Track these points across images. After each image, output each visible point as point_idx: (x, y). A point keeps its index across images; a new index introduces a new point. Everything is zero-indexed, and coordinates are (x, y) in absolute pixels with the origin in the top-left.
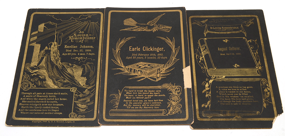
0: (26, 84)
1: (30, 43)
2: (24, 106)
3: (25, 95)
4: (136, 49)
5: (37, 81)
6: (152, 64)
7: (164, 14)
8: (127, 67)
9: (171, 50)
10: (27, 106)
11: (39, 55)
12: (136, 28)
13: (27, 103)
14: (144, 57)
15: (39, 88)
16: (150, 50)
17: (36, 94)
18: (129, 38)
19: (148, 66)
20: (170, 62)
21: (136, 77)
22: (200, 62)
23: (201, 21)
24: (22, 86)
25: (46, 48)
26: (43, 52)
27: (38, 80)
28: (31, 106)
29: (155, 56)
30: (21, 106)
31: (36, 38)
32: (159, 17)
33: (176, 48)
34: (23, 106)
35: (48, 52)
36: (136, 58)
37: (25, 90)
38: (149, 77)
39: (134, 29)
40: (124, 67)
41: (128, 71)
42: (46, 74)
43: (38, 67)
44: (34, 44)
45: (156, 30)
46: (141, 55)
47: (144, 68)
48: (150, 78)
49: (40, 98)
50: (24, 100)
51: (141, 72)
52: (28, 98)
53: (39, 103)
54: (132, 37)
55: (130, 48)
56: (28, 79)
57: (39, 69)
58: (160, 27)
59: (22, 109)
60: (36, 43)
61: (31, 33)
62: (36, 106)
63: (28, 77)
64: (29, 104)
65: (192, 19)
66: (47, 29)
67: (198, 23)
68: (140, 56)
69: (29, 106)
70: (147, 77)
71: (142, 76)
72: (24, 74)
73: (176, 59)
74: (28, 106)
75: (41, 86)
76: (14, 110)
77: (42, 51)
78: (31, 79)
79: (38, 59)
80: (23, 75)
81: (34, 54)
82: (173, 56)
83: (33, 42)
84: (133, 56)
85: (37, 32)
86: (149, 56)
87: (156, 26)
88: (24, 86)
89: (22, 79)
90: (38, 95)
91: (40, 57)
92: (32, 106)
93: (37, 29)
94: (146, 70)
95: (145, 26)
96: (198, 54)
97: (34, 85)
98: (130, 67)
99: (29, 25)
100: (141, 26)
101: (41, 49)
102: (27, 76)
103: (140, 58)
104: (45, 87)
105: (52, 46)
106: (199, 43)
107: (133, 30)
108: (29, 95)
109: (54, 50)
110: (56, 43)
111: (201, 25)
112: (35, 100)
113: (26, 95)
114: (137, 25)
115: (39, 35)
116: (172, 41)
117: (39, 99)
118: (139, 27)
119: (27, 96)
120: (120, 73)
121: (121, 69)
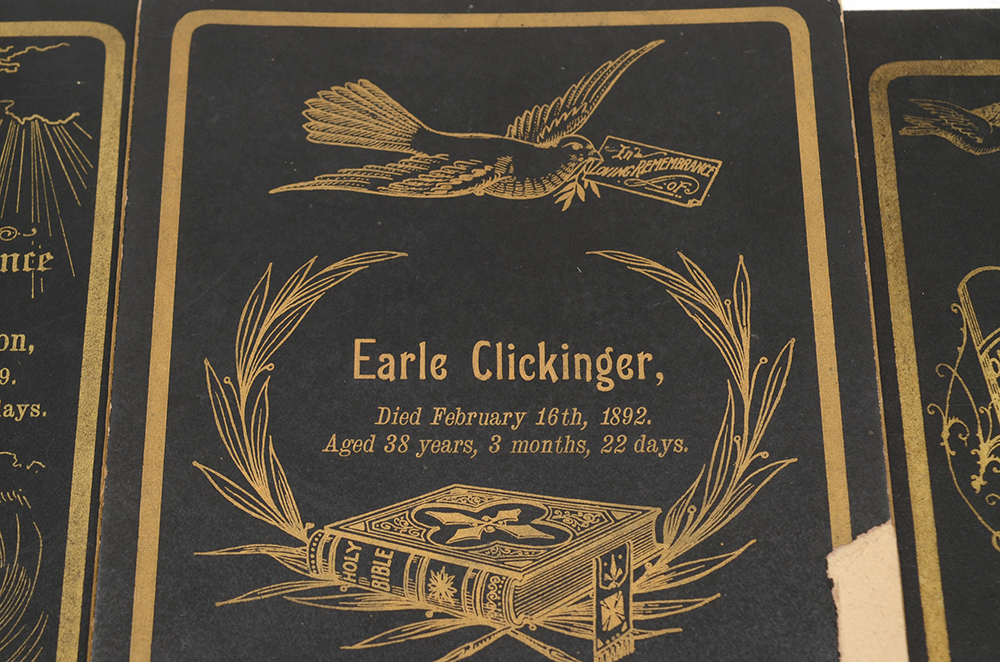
4: (413, 367)
6: (556, 502)
7: (653, 44)
8: (328, 531)
9: (720, 373)
12: (414, 174)
14: (479, 435)
16: (533, 368)
18: (351, 265)
19: (523, 520)
20: (716, 489)
21: (415, 631)
22: (978, 483)
23: (977, 112)
29: (576, 434)
32: (613, 70)
33: (764, 360)
36: (414, 446)
38: (525, 629)
39: (397, 179)
40: (301, 535)
41: (339, 568)
45: (588, 191)
46: (459, 417)
47: (487, 537)
48: (541, 634)
51: (457, 584)
54: (381, 256)
55: (358, 358)
58: (623, 164)
65: (899, 90)
67: (948, 130)
68: (445, 432)
70: (506, 625)
71: (470, 618)
73: (764, 455)
82: (739, 431)
84: (389, 429)
86: (529, 431)
87: (585, 153)
94: (499, 563)
95: (486, 154)
96: (960, 409)
98: (356, 529)
100: (457, 150)
103: (445, 447)
106: (966, 311)
107: (382, 192)
111: (972, 143)
114: (420, 141)
116: (724, 292)
118: (435, 166)
120: (266, 592)
121: (276, 552)
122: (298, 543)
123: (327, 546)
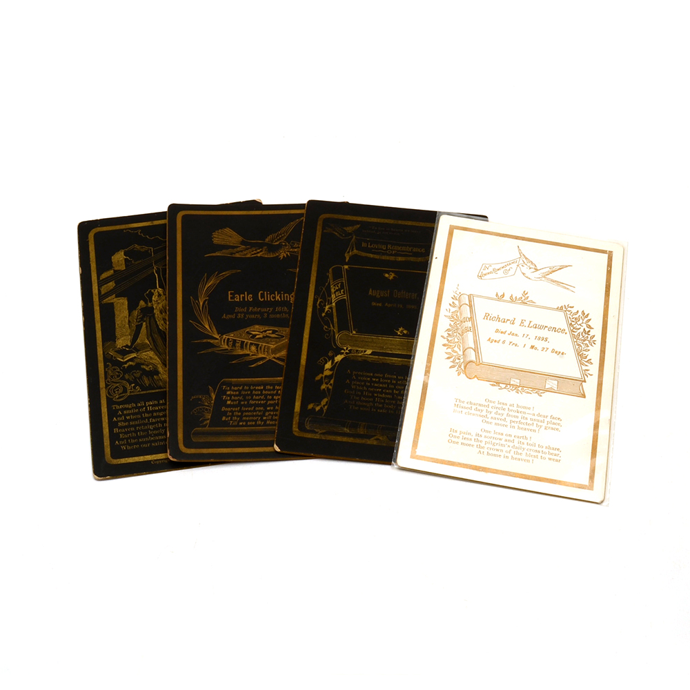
0: (117, 387)
1: (101, 297)
2: (126, 433)
3: (120, 409)
4: (244, 298)
5: (140, 378)
6: (281, 329)
7: (303, 218)
8: (224, 336)
10: (131, 432)
11: (129, 321)
12: (242, 251)
13: (129, 426)
14: (261, 313)
15: (148, 392)
16: (274, 298)
17: (145, 404)
18: (226, 274)
19: (273, 333)
21: (248, 359)
24: (109, 393)
25: (142, 303)
26: (136, 313)
27: (142, 375)
28: (139, 431)
29: (285, 313)
30: (118, 434)
31: (112, 285)
32: (293, 224)
34: (122, 433)
35: (148, 312)
36: (245, 316)
37: (117, 400)
38: (274, 358)
39: (237, 252)
40: (218, 337)
41: (227, 345)
42: (156, 360)
43: (133, 348)
44: (112, 299)
45: (287, 255)
46: (255, 309)
47: (264, 337)
48: (278, 359)
49: (156, 411)
50: (122, 421)
51: (257, 348)
52: (129, 415)
53: (157, 422)
54: (234, 271)
55: (230, 296)
56: (118, 376)
57: (137, 350)
58: (296, 248)
59: (123, 439)
60: (116, 297)
61: (99, 275)
62: (151, 430)
63: (118, 372)
64: (135, 429)
66: (133, 262)
68: (252, 313)
69: (136, 432)
70: (270, 357)
71: (261, 356)
72: (106, 366)
74: (133, 431)
75: (151, 387)
76: (105, 444)
77: (134, 311)
78: (124, 374)
79: (129, 331)
80: (105, 370)
81: (118, 322)
83: (108, 294)
84: (238, 312)
85: (111, 272)
86: (274, 312)
87: (286, 245)
88: (114, 392)
89: (106, 378)
90: (149, 406)
91: (134, 325)
92: (143, 431)
93: (109, 266)
94: (267, 343)
95: (260, 246)
97: (134, 387)
98: (231, 336)
99: (89, 258)
100: (253, 245)
101: (131, 308)
102: (114, 369)
103: (253, 316)
104: (161, 388)
105: (153, 299)
106: (330, 276)
107: (234, 256)
108: (131, 409)
109: (160, 306)
110: (160, 290)
112: (146, 418)
113: (122, 410)
114: (243, 243)
115: (118, 277)
117: (155, 414)
118: (247, 249)
119: (125, 412)
120: (210, 350)
121: (212, 341)
122: (217, 339)
123: (224, 340)
